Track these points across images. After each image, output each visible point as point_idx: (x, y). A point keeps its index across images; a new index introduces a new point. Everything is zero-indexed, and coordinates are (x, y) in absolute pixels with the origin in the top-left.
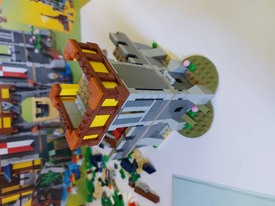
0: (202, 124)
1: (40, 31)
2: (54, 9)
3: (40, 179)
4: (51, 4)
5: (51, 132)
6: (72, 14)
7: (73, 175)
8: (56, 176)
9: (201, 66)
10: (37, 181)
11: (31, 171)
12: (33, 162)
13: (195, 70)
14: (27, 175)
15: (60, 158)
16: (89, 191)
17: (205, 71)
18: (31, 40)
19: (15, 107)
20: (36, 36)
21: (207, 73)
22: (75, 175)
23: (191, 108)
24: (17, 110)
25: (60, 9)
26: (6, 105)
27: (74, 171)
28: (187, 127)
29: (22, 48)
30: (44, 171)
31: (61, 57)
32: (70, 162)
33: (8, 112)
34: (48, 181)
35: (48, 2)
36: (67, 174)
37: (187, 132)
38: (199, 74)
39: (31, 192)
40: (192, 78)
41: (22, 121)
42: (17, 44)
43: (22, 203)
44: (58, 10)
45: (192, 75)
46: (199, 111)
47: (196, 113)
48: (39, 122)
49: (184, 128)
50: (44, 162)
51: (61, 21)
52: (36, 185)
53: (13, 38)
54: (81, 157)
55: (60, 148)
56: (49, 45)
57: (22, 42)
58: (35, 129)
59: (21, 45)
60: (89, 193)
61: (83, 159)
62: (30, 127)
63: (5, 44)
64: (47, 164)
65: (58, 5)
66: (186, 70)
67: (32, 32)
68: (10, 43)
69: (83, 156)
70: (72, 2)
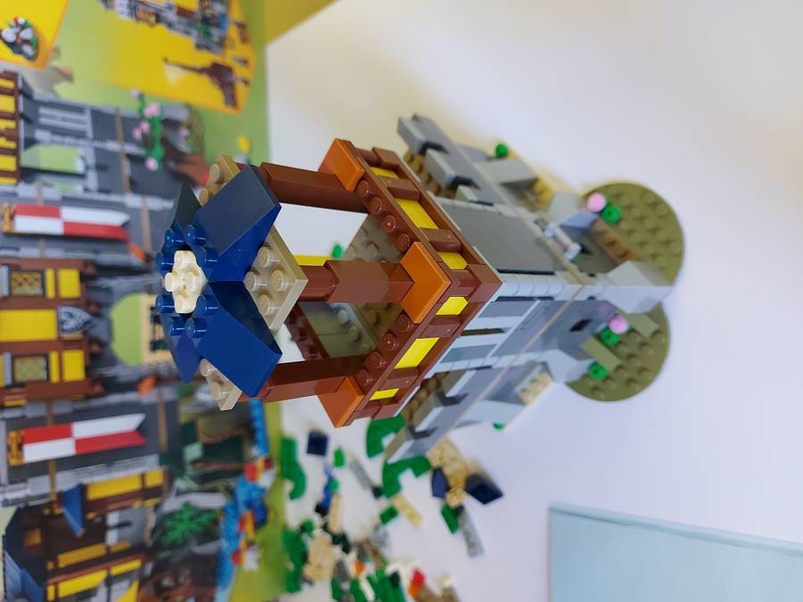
0: (638, 364)
1: (162, 109)
2: (199, 46)
3: (161, 528)
4: (187, 33)
5: (190, 393)
6: (245, 62)
7: (247, 514)
8: (204, 519)
9: (637, 212)
10: (153, 531)
11: (137, 504)
12: (143, 477)
13: (619, 221)
14: (127, 516)
15: (213, 468)
16: (292, 559)
17: (650, 224)
18: (137, 134)
19: (96, 321)
20: (152, 121)
21: (654, 230)
22: (254, 515)
23: (609, 321)
24: (99, 331)
26: (71, 316)
27: (249, 504)
28: (596, 372)
29: (114, 155)
30: (172, 504)
32: (241, 478)
33: (77, 335)
34: (183, 533)
35: (181, 27)
36: (231, 511)
37: (593, 386)
38: (630, 232)
39: (134, 565)
40: (612, 243)
41: (113, 361)
42: (98, 144)
43: (114, 595)
44: (208, 48)
45: (612, 234)
46: (632, 331)
47: (622, 335)
48: (159, 364)
49: (585, 376)
50: (170, 477)
51: (216, 81)
52: (150, 543)
53: (88, 127)
54: (268, 463)
55: (212, 439)
56: (184, 146)
57: (114, 138)
58: (147, 383)
59: (112, 146)
60: (291, 566)
61: (275, 470)
62: (134, 378)
63: (70, 145)
64: (180, 484)
65: (208, 34)
66: (594, 222)
67: (141, 111)
68: (81, 142)
69: (275, 462)
70: (244, 26)
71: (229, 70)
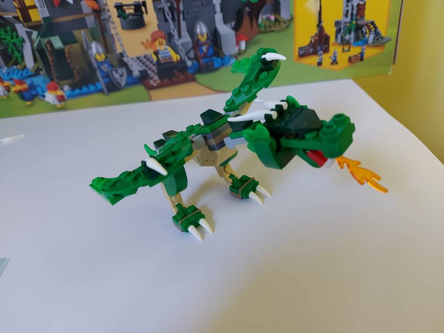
2: (337, 23)
3: (5, 22)
4: (346, 16)
6: (335, 62)
8: (16, 54)
10: (2, 17)
11: (16, 4)
12: (34, 7)
15: (50, 58)
25: (339, 36)
30: (21, 29)
31: (243, 45)
32: (47, 79)
34: (5, 39)
35: (350, 8)
36: (24, 74)
44: (338, 31)
48: (108, 11)
50: (37, 27)
51: (315, 38)
55: (67, 55)
56: (262, 18)
58: (94, 4)
64: (35, 34)
69: (63, 103)
70: (362, 59)
71: (326, 50)
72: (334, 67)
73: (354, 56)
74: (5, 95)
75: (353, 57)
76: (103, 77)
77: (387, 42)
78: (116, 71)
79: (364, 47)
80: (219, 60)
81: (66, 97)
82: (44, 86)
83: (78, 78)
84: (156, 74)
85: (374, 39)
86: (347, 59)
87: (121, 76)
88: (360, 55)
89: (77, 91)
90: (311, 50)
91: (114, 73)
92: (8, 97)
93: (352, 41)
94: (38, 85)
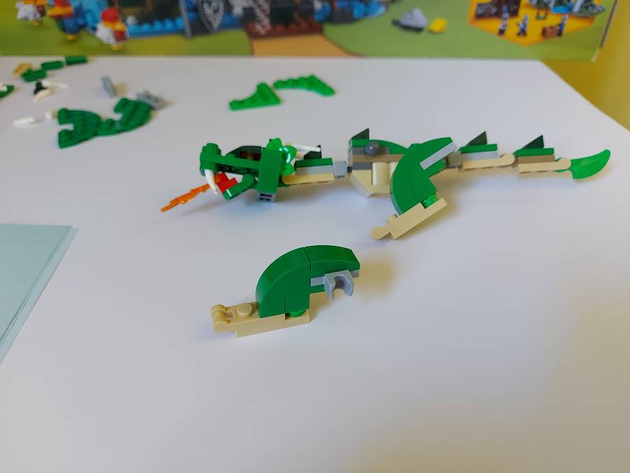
7: (71, 9)
27: (80, 12)
69: (122, 44)
70: (560, 33)
72: (521, 40)
73: (551, 28)
74: (37, 20)
75: (548, 29)
76: (189, 10)
77: (599, 12)
78: (210, 4)
79: (567, 16)
80: (362, 6)
81: (128, 35)
82: (99, 14)
83: (150, 6)
84: (267, 15)
85: (582, 7)
86: (539, 30)
87: (216, 11)
88: (558, 28)
89: (146, 27)
90: (494, 10)
91: (206, 5)
92: (41, 23)
93: (551, 5)
94: (90, 11)
